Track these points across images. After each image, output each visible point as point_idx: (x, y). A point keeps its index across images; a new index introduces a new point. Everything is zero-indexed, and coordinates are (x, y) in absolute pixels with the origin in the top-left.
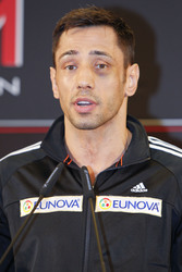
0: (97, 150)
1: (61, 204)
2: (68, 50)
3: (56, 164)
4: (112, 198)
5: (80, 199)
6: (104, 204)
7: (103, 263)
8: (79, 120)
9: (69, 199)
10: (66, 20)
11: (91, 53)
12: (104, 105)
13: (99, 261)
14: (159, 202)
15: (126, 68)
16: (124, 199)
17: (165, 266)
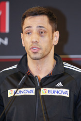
0: (41, 69)
1: (25, 92)
2: (27, 26)
3: (24, 75)
4: (48, 89)
5: (34, 89)
6: (44, 92)
7: (45, 117)
8: (33, 56)
9: (29, 89)
10: (26, 13)
11: (37, 27)
12: (44, 49)
13: (43, 116)
14: (68, 91)
15: (53, 33)
16: (53, 90)
17: (71, 119)
